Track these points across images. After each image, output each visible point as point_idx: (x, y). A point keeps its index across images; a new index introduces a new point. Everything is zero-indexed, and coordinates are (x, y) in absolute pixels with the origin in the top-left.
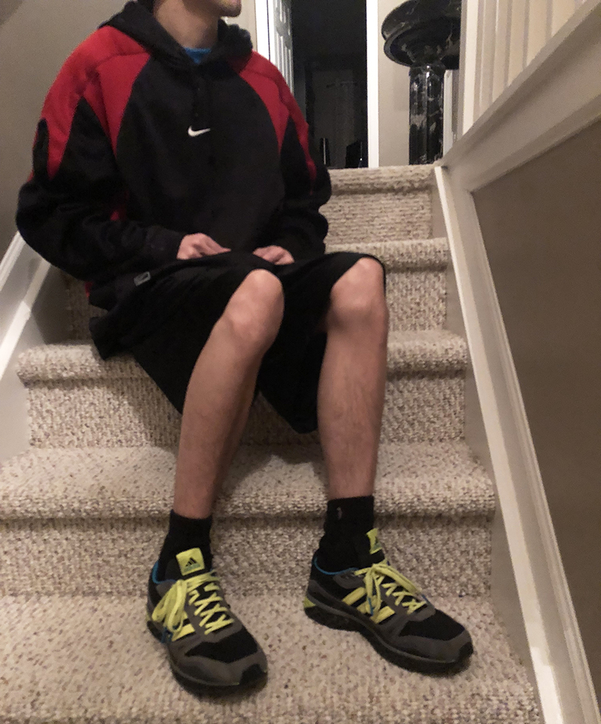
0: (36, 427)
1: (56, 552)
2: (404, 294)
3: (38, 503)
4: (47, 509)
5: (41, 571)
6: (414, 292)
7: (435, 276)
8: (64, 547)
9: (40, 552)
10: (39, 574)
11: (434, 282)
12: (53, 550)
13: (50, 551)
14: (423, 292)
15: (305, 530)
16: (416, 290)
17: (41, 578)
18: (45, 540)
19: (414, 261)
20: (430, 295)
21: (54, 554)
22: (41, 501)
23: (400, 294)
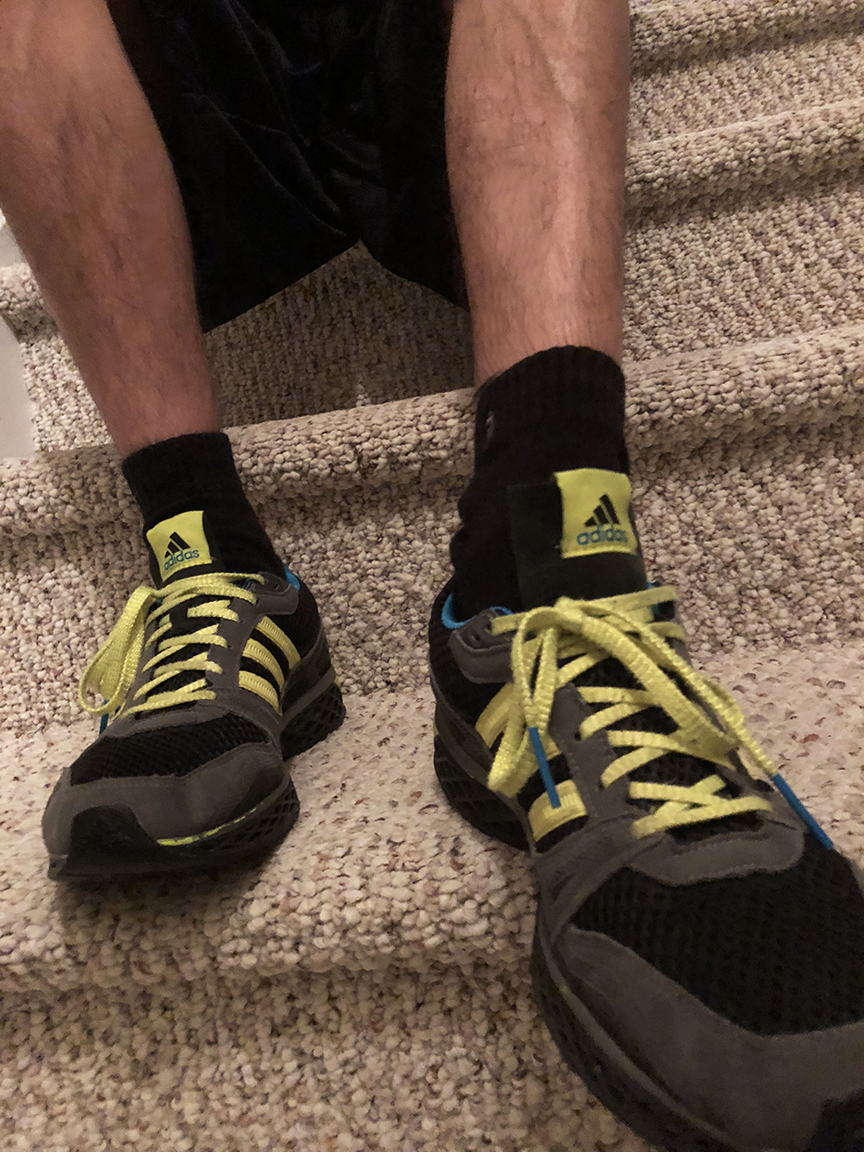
0: (46, 422)
1: (75, 617)
2: (786, 93)
3: (17, 487)
4: (38, 500)
5: (47, 669)
6: (806, 85)
7: (851, 44)
8: (91, 603)
9: (39, 622)
10: (41, 674)
11: (849, 57)
12: (67, 612)
13: (62, 618)
14: (827, 83)
15: (671, 486)
16: (810, 81)
17: (48, 685)
18: (46, 591)
19: (803, 11)
20: (841, 85)
21: (69, 624)
22: (22, 482)
23: (776, 95)
